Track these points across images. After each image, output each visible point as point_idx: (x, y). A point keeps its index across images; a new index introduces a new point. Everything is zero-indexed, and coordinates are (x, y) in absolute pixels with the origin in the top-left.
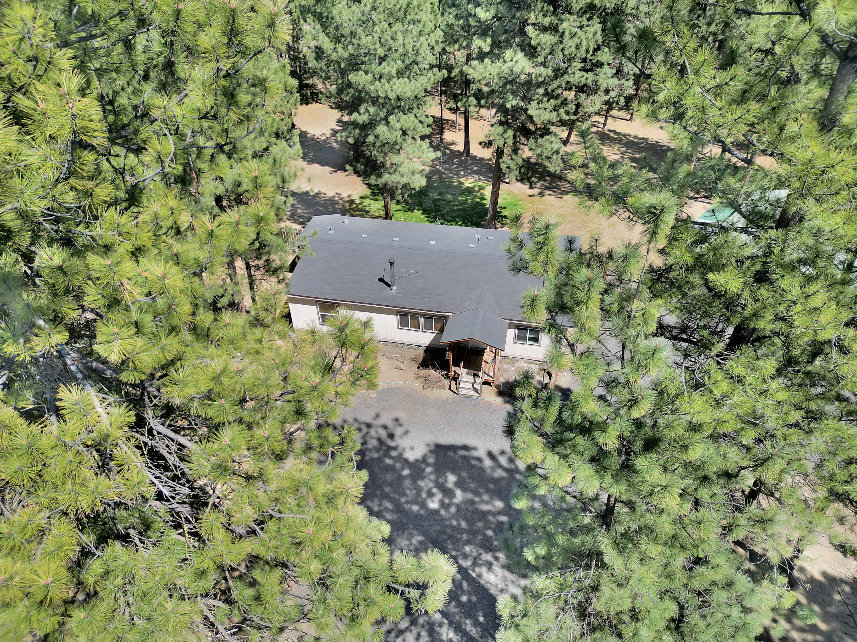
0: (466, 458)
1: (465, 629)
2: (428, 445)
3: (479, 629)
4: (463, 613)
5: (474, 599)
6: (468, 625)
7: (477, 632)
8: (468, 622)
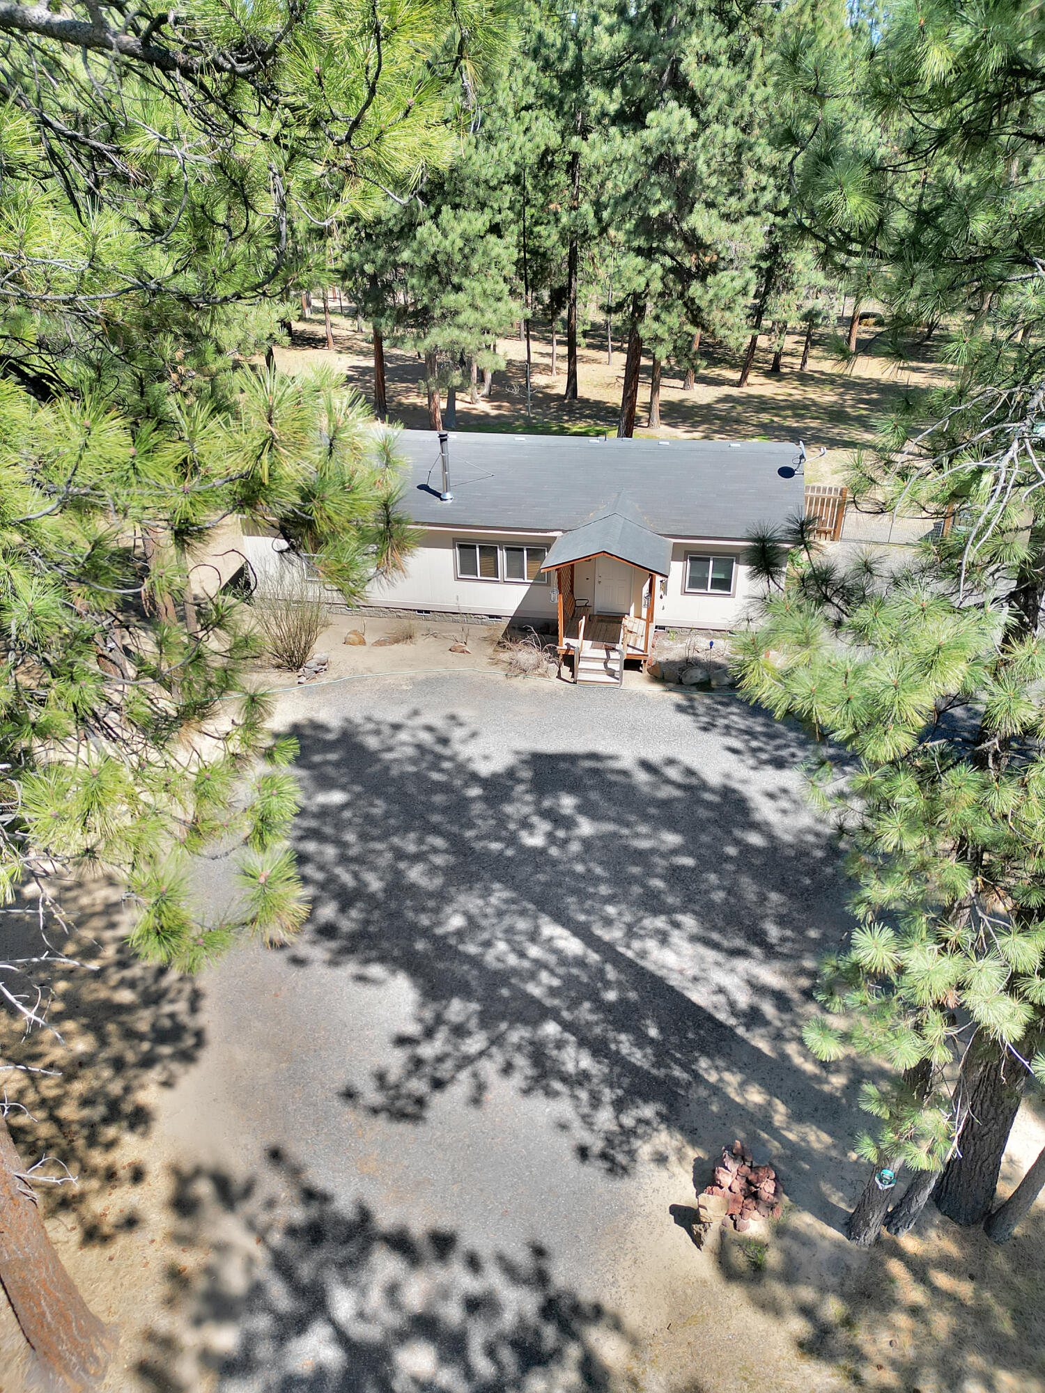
0: (595, 772)
1: (618, 1052)
2: (517, 753)
3: (649, 1051)
4: (609, 1022)
5: (632, 995)
6: (624, 1044)
7: (645, 1056)
8: (623, 1037)
